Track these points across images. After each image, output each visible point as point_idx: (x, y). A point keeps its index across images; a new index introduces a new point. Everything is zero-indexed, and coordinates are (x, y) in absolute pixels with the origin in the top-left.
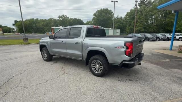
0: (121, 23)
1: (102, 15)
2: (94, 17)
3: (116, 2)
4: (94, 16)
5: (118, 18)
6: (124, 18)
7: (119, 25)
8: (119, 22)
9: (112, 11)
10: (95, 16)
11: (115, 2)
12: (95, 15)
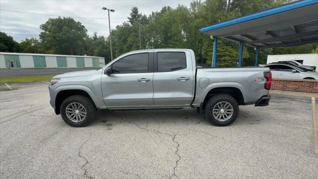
0: (104, 48)
1: (63, 29)
2: (44, 31)
3: (112, 11)
4: (43, 29)
5: (95, 38)
6: (109, 38)
7: (102, 51)
8: (101, 45)
9: (82, 25)
10: (46, 30)
11: (109, 10)
12: (44, 27)
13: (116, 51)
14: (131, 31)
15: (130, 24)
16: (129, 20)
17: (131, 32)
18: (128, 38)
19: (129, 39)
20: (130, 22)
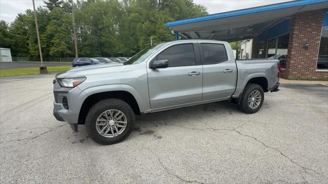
13: (28, 42)
14: (51, 18)
15: (48, 9)
16: (46, 5)
17: (50, 20)
18: (46, 26)
19: (48, 27)
20: (48, 7)
